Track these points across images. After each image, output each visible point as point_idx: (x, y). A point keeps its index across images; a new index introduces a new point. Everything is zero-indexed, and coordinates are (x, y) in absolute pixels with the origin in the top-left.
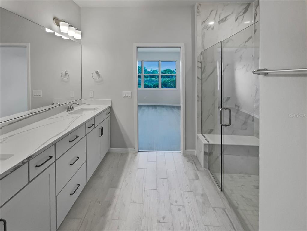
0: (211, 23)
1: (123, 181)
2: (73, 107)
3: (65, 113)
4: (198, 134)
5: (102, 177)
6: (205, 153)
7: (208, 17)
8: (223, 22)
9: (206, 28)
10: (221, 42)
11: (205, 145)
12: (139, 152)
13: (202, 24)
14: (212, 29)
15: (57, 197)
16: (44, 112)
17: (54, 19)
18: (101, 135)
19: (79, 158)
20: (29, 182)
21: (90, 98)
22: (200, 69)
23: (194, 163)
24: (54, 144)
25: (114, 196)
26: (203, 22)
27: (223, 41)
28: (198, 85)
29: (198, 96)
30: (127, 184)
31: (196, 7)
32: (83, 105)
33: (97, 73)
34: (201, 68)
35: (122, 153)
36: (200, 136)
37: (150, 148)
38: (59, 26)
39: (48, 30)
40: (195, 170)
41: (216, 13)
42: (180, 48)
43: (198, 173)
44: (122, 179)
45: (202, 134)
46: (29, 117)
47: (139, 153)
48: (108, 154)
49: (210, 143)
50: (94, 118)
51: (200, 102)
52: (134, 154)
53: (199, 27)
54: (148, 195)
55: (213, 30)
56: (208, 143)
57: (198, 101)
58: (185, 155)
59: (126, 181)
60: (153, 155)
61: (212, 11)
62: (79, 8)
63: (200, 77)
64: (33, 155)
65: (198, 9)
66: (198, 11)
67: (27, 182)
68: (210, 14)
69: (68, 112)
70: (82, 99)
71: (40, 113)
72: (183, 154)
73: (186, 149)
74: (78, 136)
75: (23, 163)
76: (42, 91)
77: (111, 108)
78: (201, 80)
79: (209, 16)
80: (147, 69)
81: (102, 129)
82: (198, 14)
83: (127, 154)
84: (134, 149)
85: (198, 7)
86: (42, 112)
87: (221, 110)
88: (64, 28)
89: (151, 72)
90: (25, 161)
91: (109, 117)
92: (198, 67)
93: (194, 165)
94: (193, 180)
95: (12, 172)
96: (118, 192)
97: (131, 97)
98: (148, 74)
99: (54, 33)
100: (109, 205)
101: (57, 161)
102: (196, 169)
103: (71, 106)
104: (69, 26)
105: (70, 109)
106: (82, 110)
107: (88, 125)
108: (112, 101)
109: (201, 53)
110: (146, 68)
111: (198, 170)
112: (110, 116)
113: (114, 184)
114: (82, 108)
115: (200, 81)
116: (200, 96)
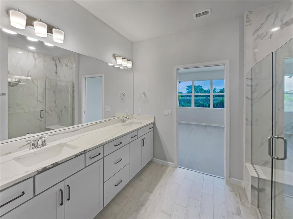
0: (275, 29)
1: (158, 190)
2: (125, 120)
3: (119, 124)
4: (246, 164)
5: (142, 180)
6: (253, 187)
7: (263, 24)
8: (289, 25)
9: (260, 38)
10: (273, 52)
11: (253, 177)
12: (178, 167)
13: (254, 34)
14: (269, 38)
15: (104, 184)
16: (105, 122)
17: (113, 55)
18: (144, 145)
19: (121, 159)
20: (85, 167)
21: (139, 114)
22: (250, 88)
23: (238, 195)
24: (103, 145)
25: (148, 200)
26: (256, 31)
27: (276, 52)
28: (246, 106)
29: (246, 119)
30: (161, 193)
31: (245, 16)
32: (134, 119)
33: (144, 94)
34: (252, 86)
35: (163, 165)
36: (249, 165)
37: (190, 167)
38: (116, 60)
39: (110, 64)
40: (238, 204)
41: (277, 16)
42: (224, 66)
43: (242, 208)
44: (158, 187)
45: (252, 164)
46: (95, 124)
47: (177, 169)
48: (151, 162)
49: (260, 177)
50: (137, 130)
51: (250, 127)
52: (173, 168)
53: (249, 39)
54: (177, 210)
55: (271, 38)
56: (258, 177)
57: (246, 124)
58: (228, 183)
59: (160, 189)
60: (191, 173)
61: (269, 16)
62: (132, 43)
63: (250, 97)
64: (88, 150)
65: (247, 18)
66: (248, 20)
67: (84, 167)
68: (266, 20)
69: (122, 124)
70: (134, 115)
71: (102, 122)
72: (226, 181)
73: (230, 177)
74: (121, 143)
75: (81, 154)
76: (109, 107)
77: (154, 123)
78: (252, 100)
79: (265, 22)
80: (204, 88)
81: (144, 140)
82: (248, 24)
83: (167, 166)
84: (173, 163)
85: (247, 15)
86: (103, 122)
87: (269, 137)
88: (119, 61)
89: (208, 91)
90: (83, 153)
91: (152, 131)
92: (247, 85)
93: (239, 198)
94: (233, 214)
95: (74, 158)
96: (152, 197)
97: (171, 115)
98: (205, 93)
99: (114, 65)
100: (142, 205)
101: (104, 158)
102: (240, 203)
103: (123, 119)
104: (123, 59)
105: (123, 121)
106: (132, 123)
107: (131, 135)
108: (155, 118)
109: (252, 69)
110: (202, 87)
111: (242, 205)
112: (154, 130)
113: (150, 189)
114: (132, 122)
115: (250, 101)
116: (250, 119)
